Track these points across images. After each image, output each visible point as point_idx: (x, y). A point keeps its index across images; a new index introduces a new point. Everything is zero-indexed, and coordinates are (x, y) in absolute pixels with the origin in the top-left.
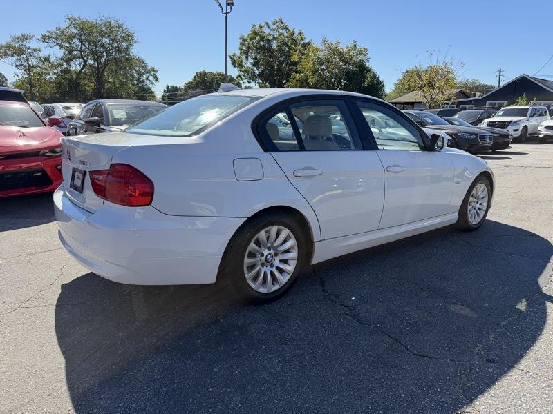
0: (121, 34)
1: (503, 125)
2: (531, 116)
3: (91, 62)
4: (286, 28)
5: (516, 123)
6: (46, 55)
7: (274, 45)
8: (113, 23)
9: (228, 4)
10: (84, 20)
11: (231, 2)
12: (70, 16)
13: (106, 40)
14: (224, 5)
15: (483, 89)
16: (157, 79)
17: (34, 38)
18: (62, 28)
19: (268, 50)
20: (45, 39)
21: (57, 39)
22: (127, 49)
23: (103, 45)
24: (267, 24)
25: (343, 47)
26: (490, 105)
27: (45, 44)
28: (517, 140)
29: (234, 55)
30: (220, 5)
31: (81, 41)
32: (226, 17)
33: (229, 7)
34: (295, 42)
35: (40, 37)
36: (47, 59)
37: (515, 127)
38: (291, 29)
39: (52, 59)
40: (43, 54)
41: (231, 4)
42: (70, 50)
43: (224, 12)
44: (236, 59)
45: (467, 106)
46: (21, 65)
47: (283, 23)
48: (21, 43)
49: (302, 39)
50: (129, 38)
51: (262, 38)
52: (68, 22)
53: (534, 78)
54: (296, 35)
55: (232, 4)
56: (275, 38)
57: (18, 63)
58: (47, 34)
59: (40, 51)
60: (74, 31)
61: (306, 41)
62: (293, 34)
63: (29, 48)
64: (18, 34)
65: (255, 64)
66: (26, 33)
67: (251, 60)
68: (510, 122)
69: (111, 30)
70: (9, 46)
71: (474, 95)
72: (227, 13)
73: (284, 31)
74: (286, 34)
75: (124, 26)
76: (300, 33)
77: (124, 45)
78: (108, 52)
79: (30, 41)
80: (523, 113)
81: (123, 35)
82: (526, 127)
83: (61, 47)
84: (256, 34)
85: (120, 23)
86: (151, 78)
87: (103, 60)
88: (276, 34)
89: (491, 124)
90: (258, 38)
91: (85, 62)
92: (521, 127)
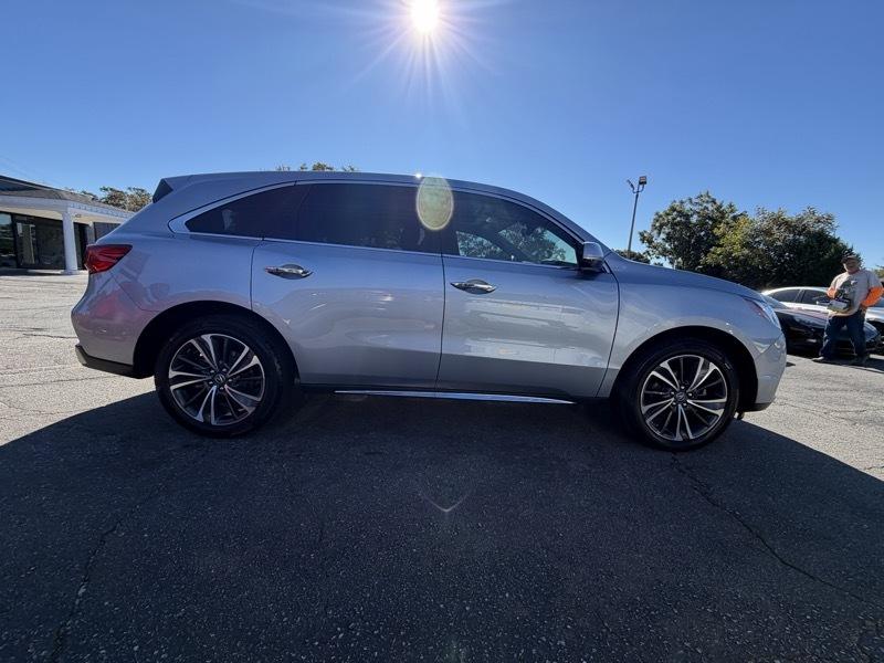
4: (714, 202)
7: (694, 219)
9: (640, 183)
11: (644, 181)
14: (636, 186)
19: (687, 225)
24: (690, 199)
25: (791, 215)
29: (645, 231)
30: (631, 185)
32: (637, 196)
33: (641, 186)
34: (723, 214)
38: (718, 203)
41: (642, 183)
43: (636, 191)
44: (646, 235)
47: (709, 197)
49: (733, 212)
51: (681, 213)
54: (725, 207)
56: (695, 212)
61: (737, 213)
62: (721, 207)
65: (665, 240)
67: (663, 236)
73: (709, 205)
74: (710, 208)
76: (731, 206)
84: (673, 209)
88: (696, 208)
90: (675, 213)
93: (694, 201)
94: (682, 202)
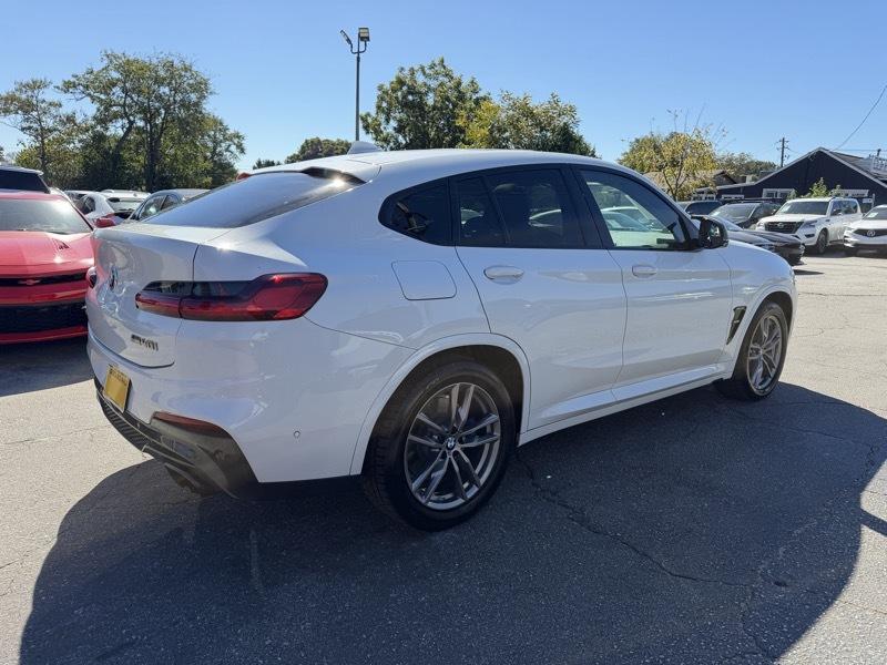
0: (188, 81)
1: (790, 227)
2: (834, 214)
3: (141, 124)
4: (449, 75)
5: (810, 224)
6: (70, 113)
7: (430, 100)
8: (177, 64)
9: (362, 39)
10: (131, 58)
11: (366, 35)
12: (109, 52)
13: (165, 90)
15: (757, 169)
16: (242, 151)
17: (52, 87)
18: (95, 71)
19: (421, 107)
20: (68, 87)
21: (87, 87)
22: (197, 104)
23: (159, 98)
24: (422, 69)
25: (538, 102)
26: (769, 194)
27: (69, 95)
28: (813, 251)
29: (368, 115)
30: (348, 40)
31: (125, 90)
32: (358, 59)
33: (362, 43)
34: (461, 97)
35: (60, 84)
36: (70, 119)
37: (809, 231)
38: (456, 75)
39: (79, 119)
40: (65, 110)
41: (364, 39)
42: (108, 105)
43: (355, 50)
44: (370, 120)
45: (733, 197)
46: (30, 128)
47: (444, 67)
48: (30, 93)
49: (475, 92)
50: (201, 87)
51: (412, 90)
52: (106, 62)
53: (836, 154)
54: (465, 82)
55: (368, 38)
56: (431, 89)
57: (25, 125)
58: (72, 80)
59: (60, 106)
60: (115, 75)
61: (481, 94)
62: (459, 84)
63: (44, 101)
64: (27, 79)
65: (399, 130)
66: (39, 77)
67: (393, 124)
68: (801, 223)
69: (172, 74)
70: (11, 99)
71: (744, 180)
72: (359, 52)
73: (446, 80)
74: (448, 84)
75: (194, 68)
76: (472, 82)
77: (194, 97)
78: (167, 109)
79: (45, 90)
80: (819, 208)
81: (191, 82)
82: (825, 231)
83: (93, 99)
84: (401, 82)
85: (187, 63)
86: (233, 148)
87: (159, 121)
88: (433, 84)
89: (771, 227)
90: (405, 88)
91: (131, 123)
92: (818, 230)
93: (428, 71)
94: (412, 72)
